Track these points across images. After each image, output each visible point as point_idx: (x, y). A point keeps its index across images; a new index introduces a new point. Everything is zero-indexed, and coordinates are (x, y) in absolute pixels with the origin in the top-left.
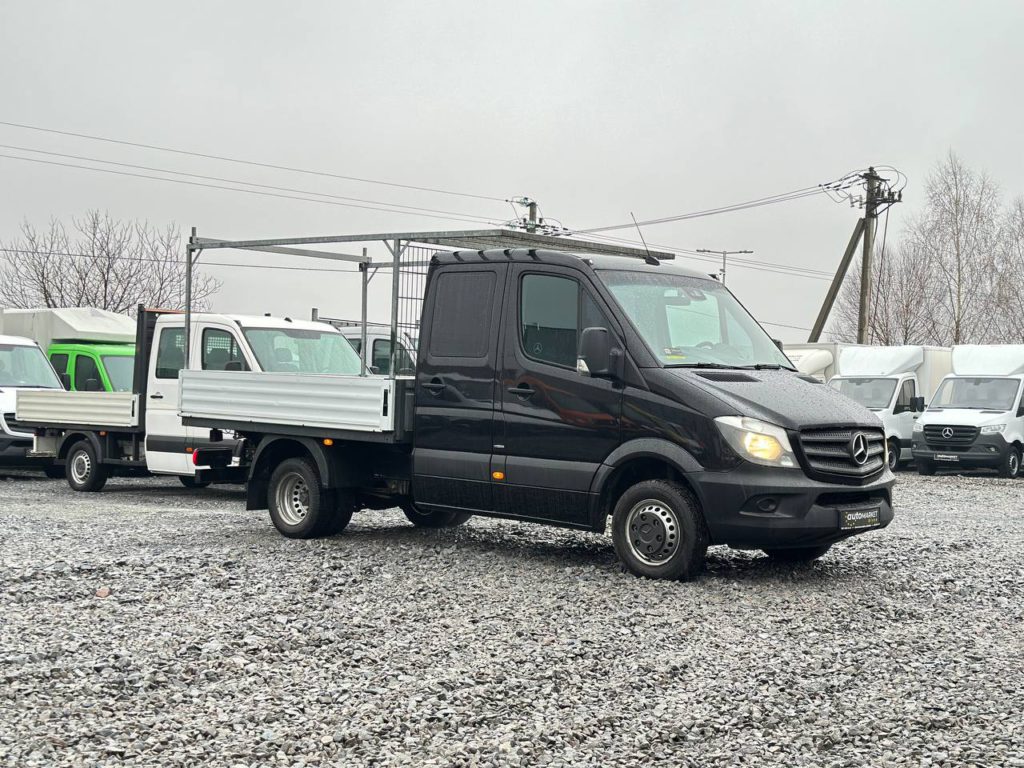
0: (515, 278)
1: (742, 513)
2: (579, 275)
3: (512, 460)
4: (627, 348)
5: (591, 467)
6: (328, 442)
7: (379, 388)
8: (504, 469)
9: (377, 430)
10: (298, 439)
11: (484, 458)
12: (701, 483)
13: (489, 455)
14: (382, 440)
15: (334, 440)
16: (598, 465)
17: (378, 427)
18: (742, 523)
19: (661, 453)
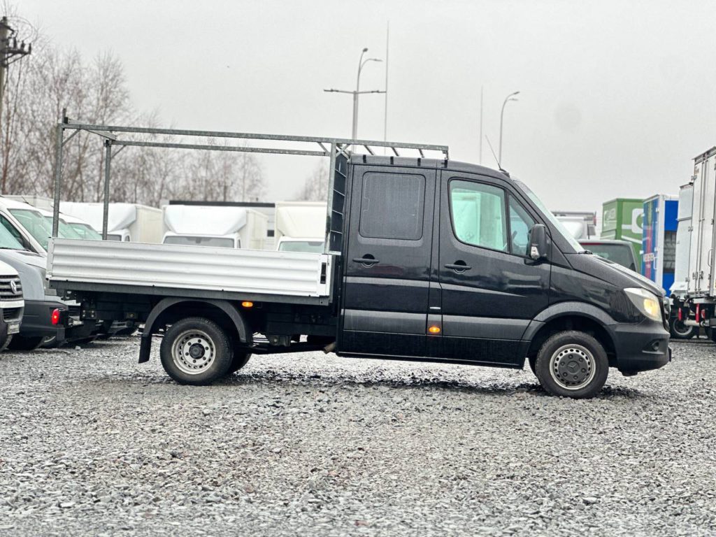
0: (445, 182)
1: (644, 352)
2: (505, 185)
3: (448, 318)
4: (552, 239)
5: (524, 323)
6: (247, 305)
7: (317, 261)
8: (442, 325)
9: (312, 295)
10: (208, 302)
11: (422, 317)
12: (617, 332)
13: (425, 315)
14: (316, 303)
15: (254, 302)
16: (528, 321)
17: (315, 292)
18: (645, 358)
19: (586, 312)
